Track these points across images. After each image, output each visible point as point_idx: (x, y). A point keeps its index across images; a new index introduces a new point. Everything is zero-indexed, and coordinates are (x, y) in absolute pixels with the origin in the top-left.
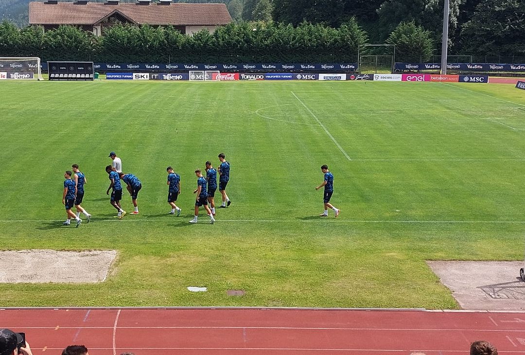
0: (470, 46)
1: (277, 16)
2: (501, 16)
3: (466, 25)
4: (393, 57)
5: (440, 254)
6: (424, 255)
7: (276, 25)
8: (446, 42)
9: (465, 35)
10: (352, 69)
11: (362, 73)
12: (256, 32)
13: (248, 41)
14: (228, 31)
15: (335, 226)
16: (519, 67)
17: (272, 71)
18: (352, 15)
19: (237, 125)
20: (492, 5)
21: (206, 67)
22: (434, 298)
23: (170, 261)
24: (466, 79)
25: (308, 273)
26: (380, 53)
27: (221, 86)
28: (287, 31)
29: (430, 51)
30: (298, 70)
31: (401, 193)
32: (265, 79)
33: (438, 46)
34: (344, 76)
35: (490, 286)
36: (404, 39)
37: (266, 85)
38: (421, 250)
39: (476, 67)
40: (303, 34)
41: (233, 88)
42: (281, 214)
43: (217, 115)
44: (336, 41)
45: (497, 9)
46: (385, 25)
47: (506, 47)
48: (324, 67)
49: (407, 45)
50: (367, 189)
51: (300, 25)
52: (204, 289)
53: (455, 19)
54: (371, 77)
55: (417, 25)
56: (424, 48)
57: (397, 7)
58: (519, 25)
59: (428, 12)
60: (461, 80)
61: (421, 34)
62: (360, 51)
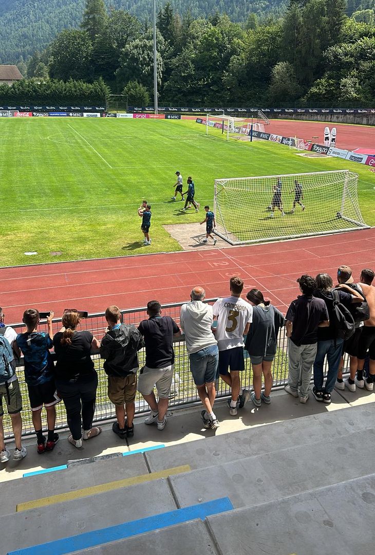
0: (169, 97)
1: (52, 75)
2: (185, 79)
3: (166, 84)
4: (127, 103)
5: (169, 221)
6: (161, 222)
7: (52, 81)
8: (156, 94)
9: (166, 90)
10: (103, 110)
11: (109, 112)
12: (40, 85)
13: (35, 91)
14: (21, 84)
15: (109, 209)
16: (197, 110)
17: (53, 111)
18: (100, 75)
19: (37, 147)
20: (180, 72)
21: (9, 108)
22: (169, 246)
23: (9, 238)
24: (169, 117)
25: (98, 238)
26: (118, 100)
27: (21, 120)
28: (60, 85)
29: (147, 100)
30: (69, 111)
31: (144, 187)
32: (49, 116)
33: (152, 96)
34: (99, 115)
35: (197, 237)
36: (132, 92)
37: (51, 120)
38: (159, 219)
39: (174, 109)
40: (70, 87)
41: (29, 122)
42: (76, 204)
43: (22, 140)
44: (91, 92)
45: (183, 75)
46: (120, 82)
47: (189, 98)
48: (86, 108)
49: (134, 96)
50: (124, 186)
51: (68, 81)
52: (35, 253)
53: (160, 80)
54: (115, 116)
55: (139, 83)
56: (144, 97)
57: (126, 71)
58: (195, 84)
59: (144, 75)
60: (166, 118)
61: (142, 89)
62: (107, 99)
